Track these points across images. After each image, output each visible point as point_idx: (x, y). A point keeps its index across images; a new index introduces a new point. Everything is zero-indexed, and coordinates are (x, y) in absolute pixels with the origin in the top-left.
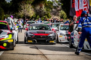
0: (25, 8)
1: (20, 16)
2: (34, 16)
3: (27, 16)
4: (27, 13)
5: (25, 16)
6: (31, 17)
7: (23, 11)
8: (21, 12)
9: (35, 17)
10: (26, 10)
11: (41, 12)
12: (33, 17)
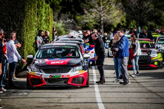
0: (99, 4)
1: (86, 23)
2: (123, 22)
3: (105, 24)
4: (104, 16)
5: (99, 22)
6: (115, 26)
7: (96, 10)
8: (91, 13)
9: (125, 25)
10: (102, 7)
11: (141, 11)
12: (119, 25)
